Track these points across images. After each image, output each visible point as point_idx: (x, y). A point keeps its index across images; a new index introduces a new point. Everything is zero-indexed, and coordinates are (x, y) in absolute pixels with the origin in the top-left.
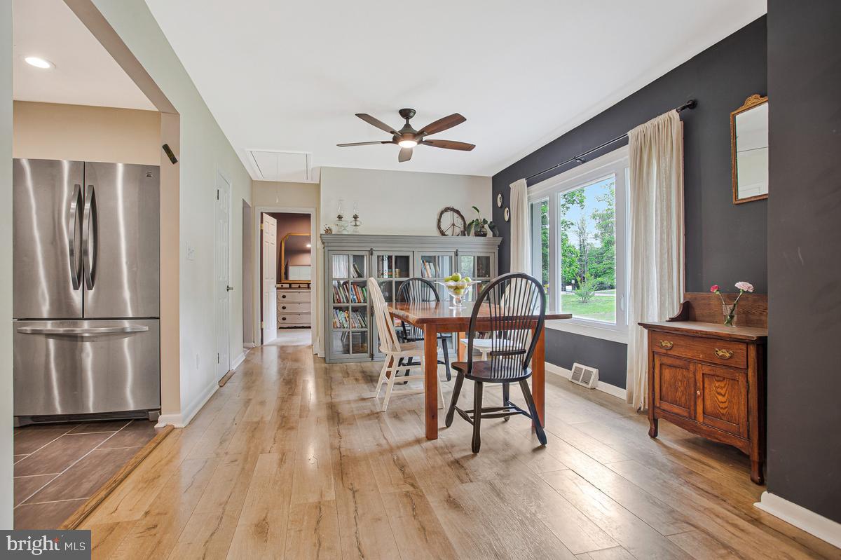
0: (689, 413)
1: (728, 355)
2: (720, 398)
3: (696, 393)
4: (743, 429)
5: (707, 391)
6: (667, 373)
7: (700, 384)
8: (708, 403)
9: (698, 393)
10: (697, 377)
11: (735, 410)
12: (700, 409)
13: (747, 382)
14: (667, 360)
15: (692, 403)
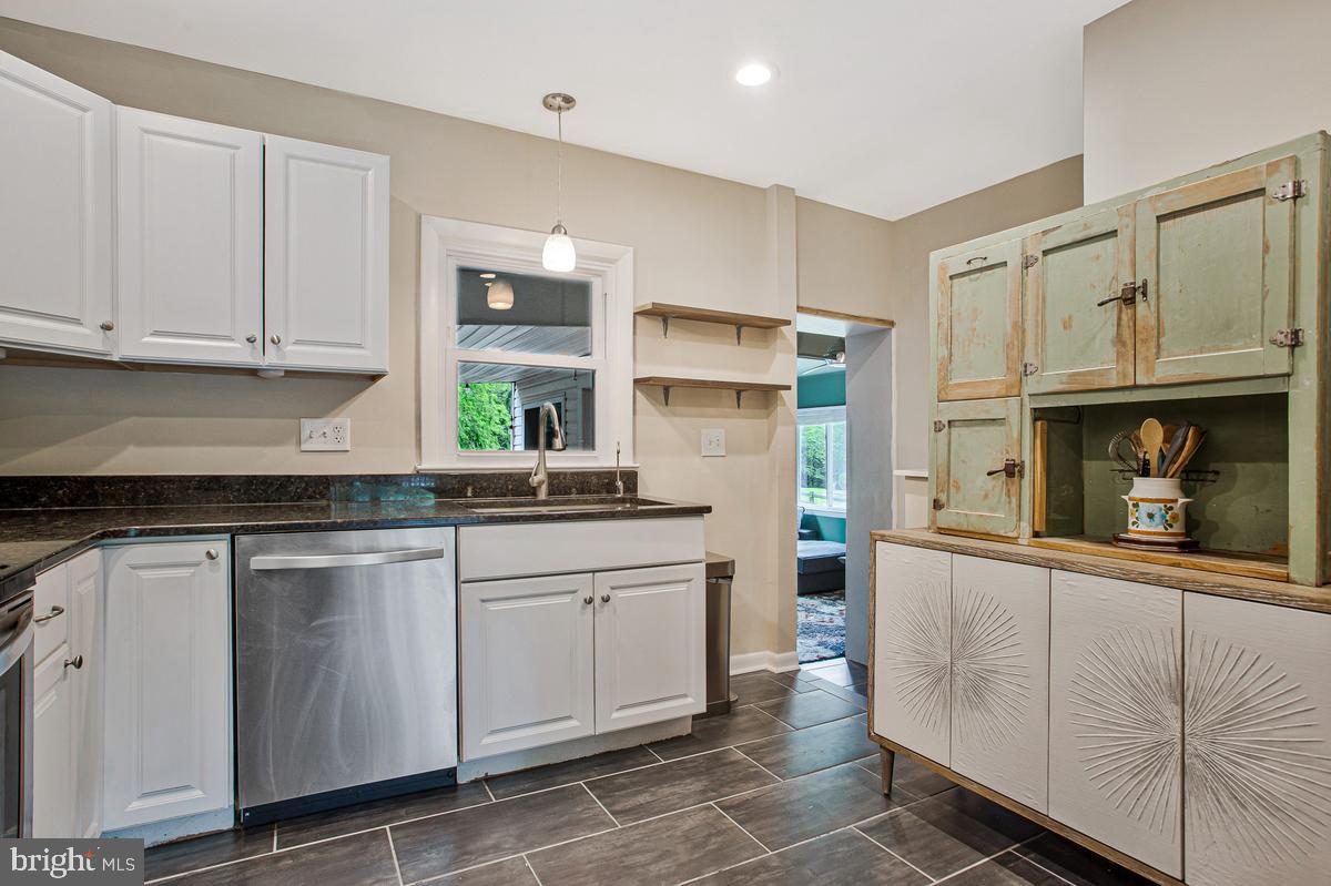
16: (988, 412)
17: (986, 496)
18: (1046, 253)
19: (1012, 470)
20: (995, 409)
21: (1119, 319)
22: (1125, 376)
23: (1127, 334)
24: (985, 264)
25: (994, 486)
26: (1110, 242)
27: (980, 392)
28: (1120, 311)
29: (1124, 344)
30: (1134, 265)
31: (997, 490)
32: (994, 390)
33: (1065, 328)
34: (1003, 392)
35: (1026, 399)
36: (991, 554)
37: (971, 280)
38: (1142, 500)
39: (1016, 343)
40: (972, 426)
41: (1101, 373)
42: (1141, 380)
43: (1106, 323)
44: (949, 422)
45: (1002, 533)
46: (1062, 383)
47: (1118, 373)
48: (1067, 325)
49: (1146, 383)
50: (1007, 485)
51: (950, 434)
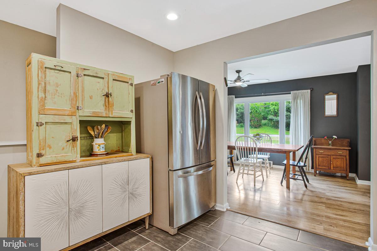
0: (329, 168)
1: (341, 153)
2: (338, 163)
3: (330, 163)
4: (345, 169)
5: (334, 162)
6: (320, 159)
7: (332, 160)
8: (334, 165)
9: (331, 163)
10: (331, 159)
11: (342, 165)
12: (332, 166)
13: (346, 158)
14: (320, 156)
15: (329, 165)
16: (65, 120)
17: (63, 149)
18: (84, 75)
19: (74, 139)
20: (68, 119)
21: (105, 100)
22: (107, 114)
23: (107, 104)
24: (62, 69)
25: (67, 145)
26: (102, 80)
27: (61, 113)
28: (105, 98)
29: (106, 106)
30: (108, 88)
31: (68, 146)
32: (67, 113)
33: (90, 98)
34: (70, 114)
35: (78, 117)
36: (84, 166)
37: (55, 72)
38: (101, 144)
39: (75, 99)
40: (56, 124)
41: (101, 113)
42: (110, 116)
43: (101, 100)
44: (46, 122)
45: (71, 160)
46: (91, 114)
47: (105, 113)
48: (91, 97)
49: (111, 116)
50: (73, 144)
51: (46, 128)
